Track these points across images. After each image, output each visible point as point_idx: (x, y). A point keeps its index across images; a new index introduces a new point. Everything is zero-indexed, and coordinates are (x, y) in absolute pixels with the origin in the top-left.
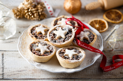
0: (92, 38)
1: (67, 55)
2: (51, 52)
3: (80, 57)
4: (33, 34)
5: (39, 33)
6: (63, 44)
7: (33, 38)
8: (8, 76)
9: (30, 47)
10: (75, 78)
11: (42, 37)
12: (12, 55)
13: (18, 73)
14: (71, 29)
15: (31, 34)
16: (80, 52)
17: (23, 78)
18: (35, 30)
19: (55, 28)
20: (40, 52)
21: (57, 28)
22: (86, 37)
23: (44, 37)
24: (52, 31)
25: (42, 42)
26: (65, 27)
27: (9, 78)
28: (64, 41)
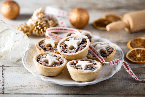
0: (111, 51)
1: (80, 66)
2: (61, 63)
3: (95, 68)
4: (41, 47)
5: (48, 45)
6: (75, 54)
7: (41, 50)
8: (9, 91)
9: (36, 58)
10: (89, 94)
11: (51, 50)
12: (16, 71)
13: (21, 87)
14: (86, 40)
15: (38, 46)
16: (96, 64)
17: (27, 92)
18: (44, 43)
19: (67, 39)
20: (48, 63)
21: (69, 39)
22: (103, 49)
23: (54, 50)
24: (63, 42)
25: (51, 55)
26: (79, 37)
27: (9, 93)
28: (76, 51)
